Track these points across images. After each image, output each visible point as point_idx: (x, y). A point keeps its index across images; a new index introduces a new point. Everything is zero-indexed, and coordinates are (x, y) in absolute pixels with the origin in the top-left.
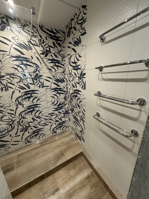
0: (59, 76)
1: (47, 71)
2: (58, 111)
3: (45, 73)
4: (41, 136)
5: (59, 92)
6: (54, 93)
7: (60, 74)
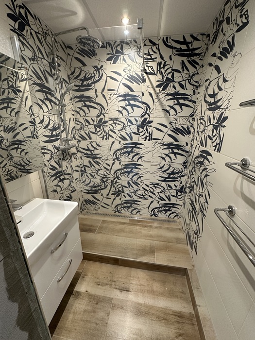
0: (181, 123)
1: (162, 113)
2: (167, 183)
3: (157, 117)
4: (135, 212)
5: (175, 151)
6: (167, 151)
7: (184, 120)
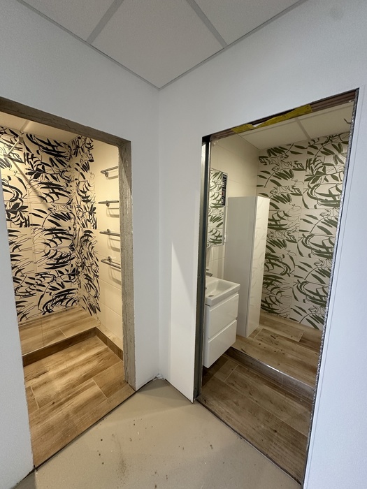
0: (60, 210)
1: (38, 200)
2: (57, 270)
3: (32, 202)
5: (60, 235)
6: (50, 237)
7: (62, 207)
